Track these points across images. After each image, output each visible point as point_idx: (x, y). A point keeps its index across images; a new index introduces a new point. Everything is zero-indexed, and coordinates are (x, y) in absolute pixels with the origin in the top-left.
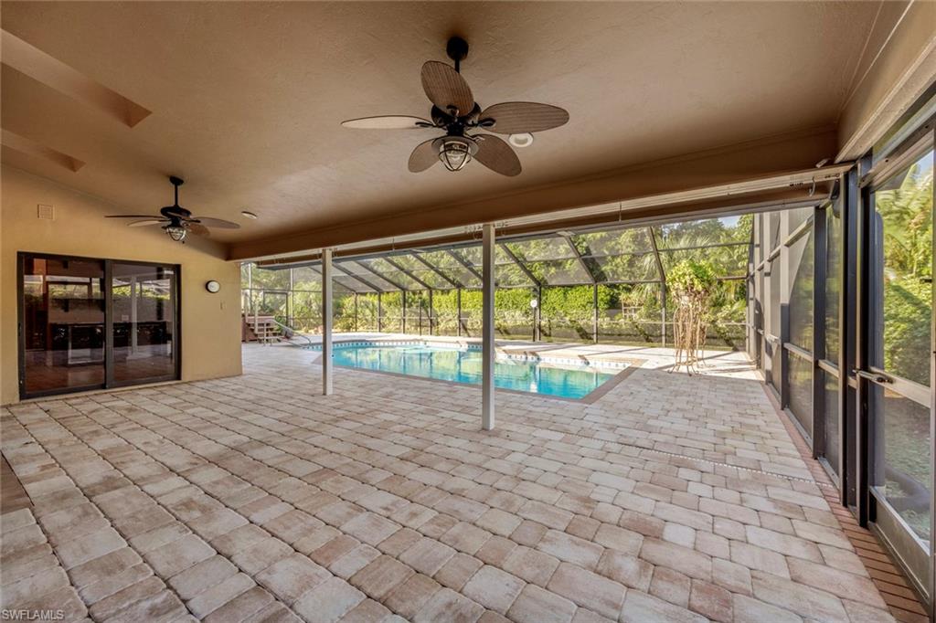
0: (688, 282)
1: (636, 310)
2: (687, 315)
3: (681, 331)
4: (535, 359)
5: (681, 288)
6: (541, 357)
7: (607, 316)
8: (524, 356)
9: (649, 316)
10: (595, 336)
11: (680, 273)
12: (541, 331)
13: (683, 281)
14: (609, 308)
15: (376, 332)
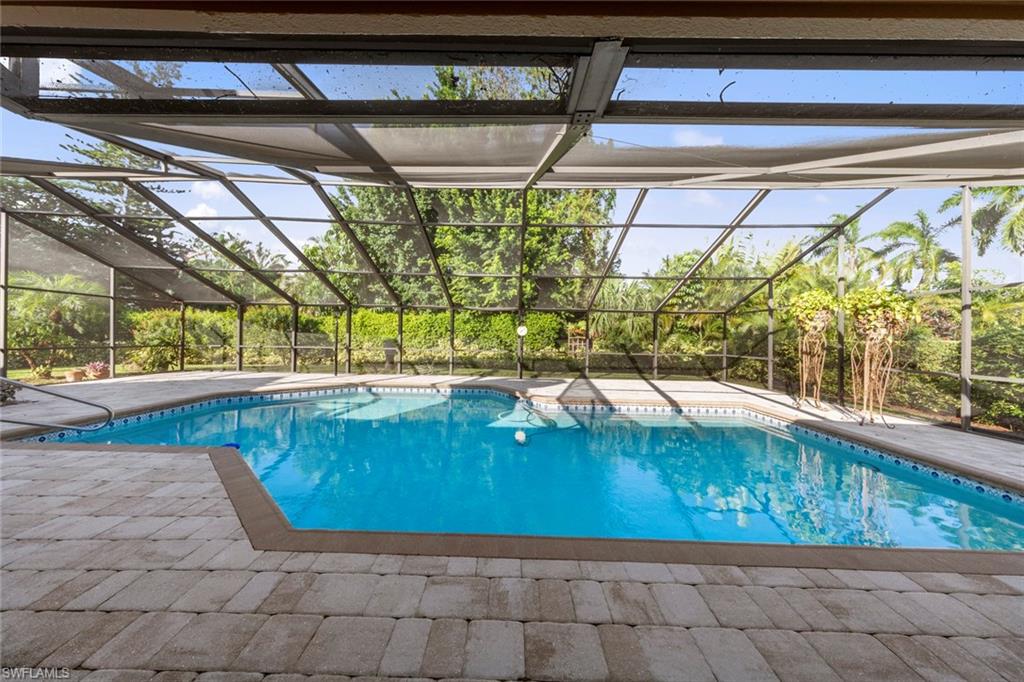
15: (235, 370)
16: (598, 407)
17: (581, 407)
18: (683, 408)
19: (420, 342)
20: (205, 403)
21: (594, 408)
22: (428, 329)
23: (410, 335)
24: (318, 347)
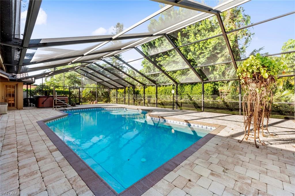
0: (255, 71)
1: (226, 95)
2: (254, 98)
3: (249, 110)
4: (163, 120)
5: (249, 76)
6: (167, 120)
7: (212, 98)
8: (158, 119)
9: (233, 98)
10: (203, 108)
11: (248, 65)
12: (177, 104)
13: (251, 71)
14: (213, 94)
15: (116, 103)
16: (161, 119)
17: (156, 118)
18: (191, 124)
19: (163, 97)
20: (93, 109)
21: (159, 119)
22: (165, 92)
23: (160, 94)
24: (140, 98)
